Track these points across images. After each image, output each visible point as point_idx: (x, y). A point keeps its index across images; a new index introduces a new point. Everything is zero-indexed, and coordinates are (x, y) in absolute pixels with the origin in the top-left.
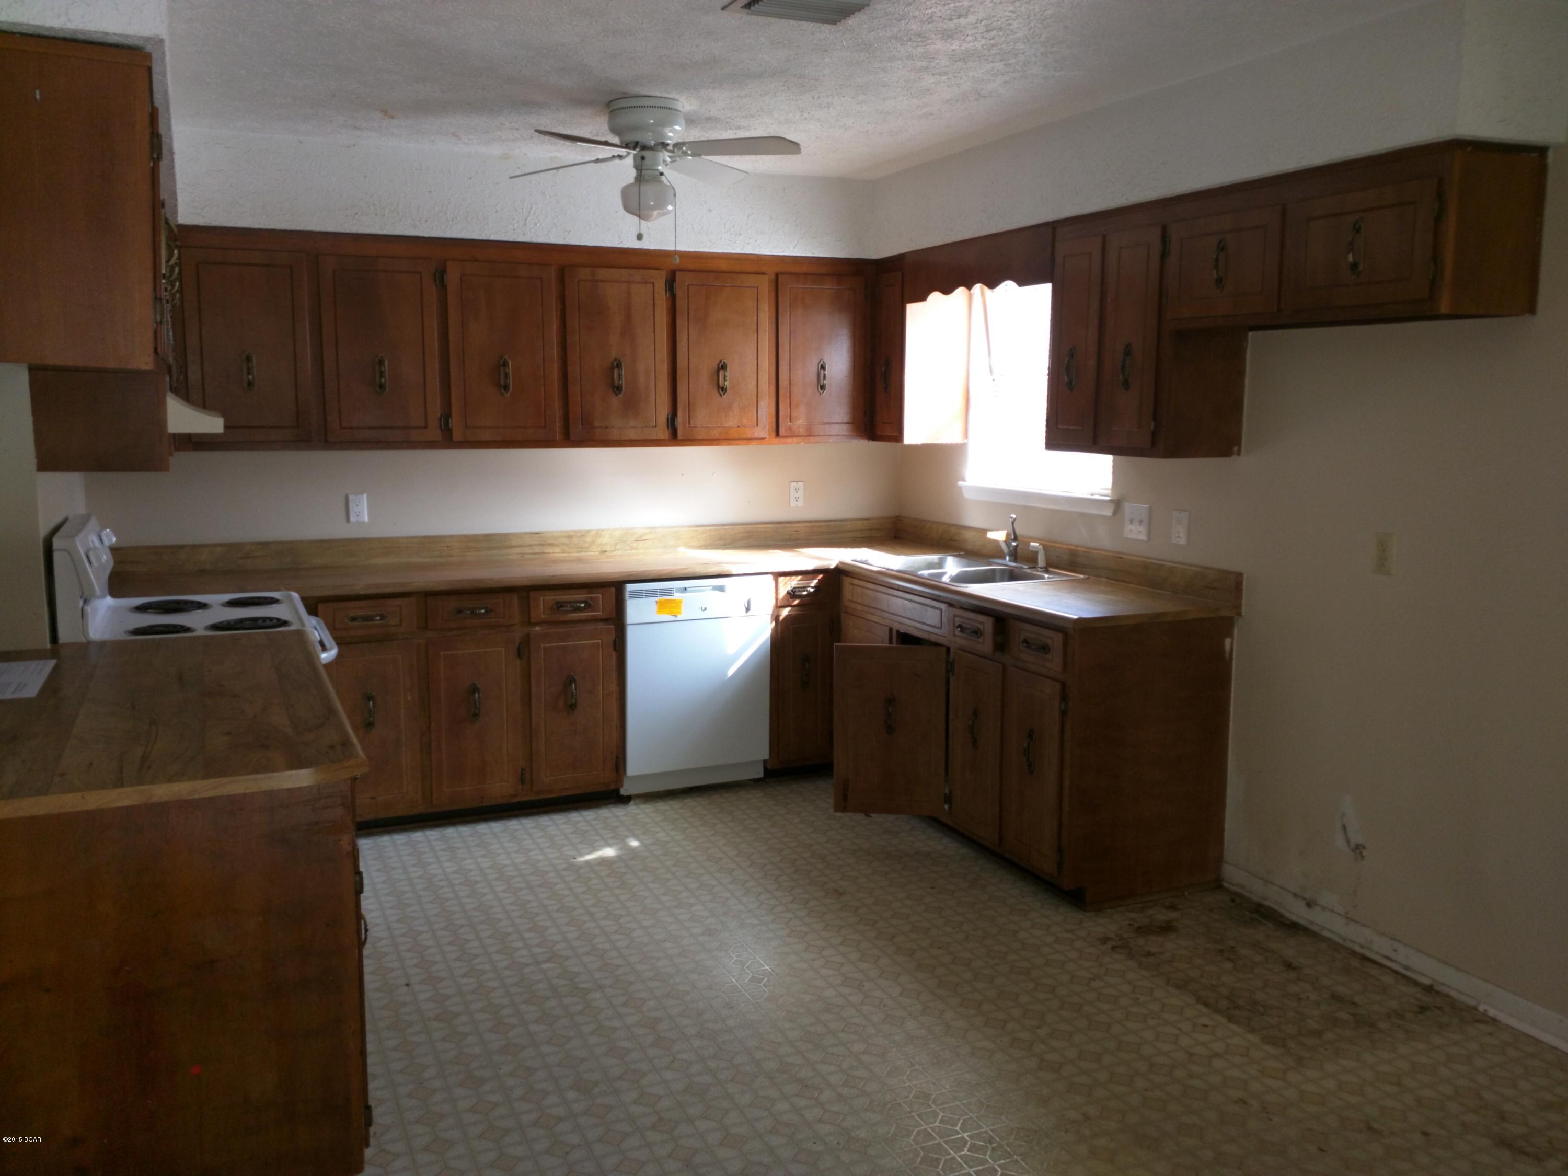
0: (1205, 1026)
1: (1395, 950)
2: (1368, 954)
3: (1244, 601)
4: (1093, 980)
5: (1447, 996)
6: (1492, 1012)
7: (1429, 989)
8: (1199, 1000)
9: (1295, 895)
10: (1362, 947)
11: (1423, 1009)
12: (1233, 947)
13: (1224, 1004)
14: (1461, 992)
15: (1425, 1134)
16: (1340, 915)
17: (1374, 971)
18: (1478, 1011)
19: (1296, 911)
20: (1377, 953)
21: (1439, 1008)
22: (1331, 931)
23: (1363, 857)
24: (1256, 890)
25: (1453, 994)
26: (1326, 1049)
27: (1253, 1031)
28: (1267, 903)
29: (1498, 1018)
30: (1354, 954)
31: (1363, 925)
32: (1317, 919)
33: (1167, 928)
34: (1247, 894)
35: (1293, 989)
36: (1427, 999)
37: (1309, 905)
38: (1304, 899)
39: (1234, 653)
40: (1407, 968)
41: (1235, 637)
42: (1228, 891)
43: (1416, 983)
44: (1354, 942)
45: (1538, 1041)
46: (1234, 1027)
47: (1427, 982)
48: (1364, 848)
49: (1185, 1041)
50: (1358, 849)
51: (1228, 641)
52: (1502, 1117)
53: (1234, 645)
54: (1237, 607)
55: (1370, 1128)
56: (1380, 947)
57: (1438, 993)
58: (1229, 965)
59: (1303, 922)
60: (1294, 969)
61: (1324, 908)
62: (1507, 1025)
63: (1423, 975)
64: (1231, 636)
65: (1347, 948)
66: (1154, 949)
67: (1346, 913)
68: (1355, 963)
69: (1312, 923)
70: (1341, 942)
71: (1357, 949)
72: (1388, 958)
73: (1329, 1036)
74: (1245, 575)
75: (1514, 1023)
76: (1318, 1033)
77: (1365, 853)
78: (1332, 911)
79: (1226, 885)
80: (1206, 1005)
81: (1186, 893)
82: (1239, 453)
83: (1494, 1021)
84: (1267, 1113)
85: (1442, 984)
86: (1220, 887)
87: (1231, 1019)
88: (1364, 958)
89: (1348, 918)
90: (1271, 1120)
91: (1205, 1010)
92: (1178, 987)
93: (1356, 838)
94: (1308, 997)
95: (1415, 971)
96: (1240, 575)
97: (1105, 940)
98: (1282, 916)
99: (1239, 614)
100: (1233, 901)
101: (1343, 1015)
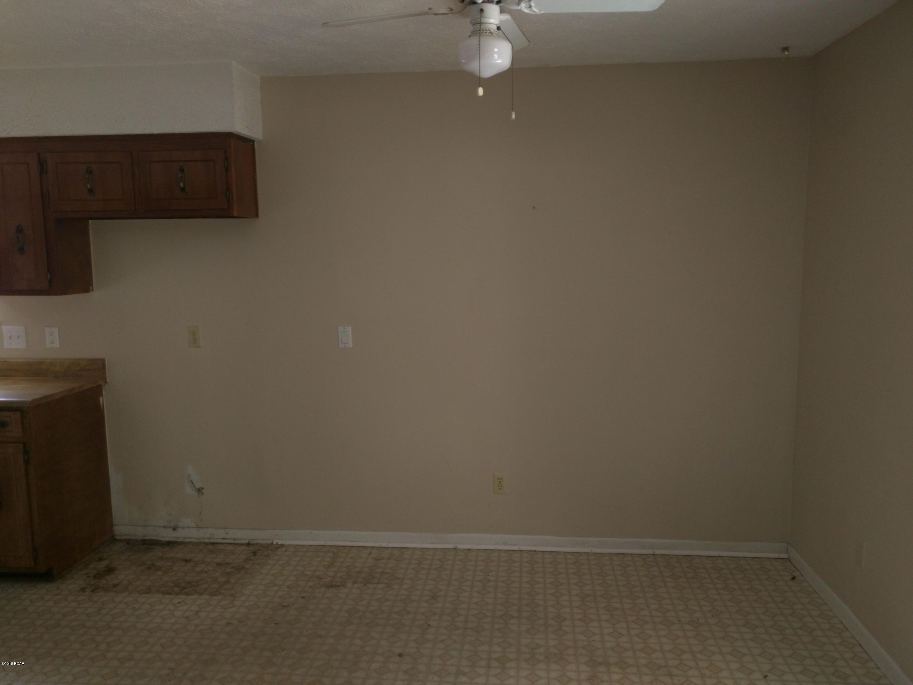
0: (179, 603)
1: (227, 533)
2: (213, 541)
3: (107, 375)
4: (100, 610)
5: (257, 544)
6: (280, 542)
7: (248, 544)
8: (163, 593)
9: (165, 527)
10: (209, 539)
11: (255, 553)
12: (152, 564)
13: (177, 590)
14: (263, 540)
15: (303, 597)
16: (193, 528)
17: (222, 547)
18: (274, 544)
19: (168, 535)
20: (218, 538)
21: (259, 550)
22: (190, 538)
23: (203, 493)
24: (139, 533)
25: (260, 542)
26: (237, 586)
27: (201, 594)
28: (148, 538)
29: (283, 544)
30: (206, 544)
31: (207, 528)
32: (180, 535)
33: (110, 570)
34: (133, 538)
35: (198, 569)
36: (252, 548)
37: (174, 529)
38: (170, 527)
39: (105, 405)
40: (235, 539)
41: (104, 395)
42: (121, 540)
43: (242, 544)
44: (204, 538)
45: (304, 546)
46: (192, 597)
47: (246, 542)
48: (203, 488)
49: (178, 613)
50: (200, 490)
51: (101, 399)
52: (320, 578)
53: (105, 400)
54: (104, 379)
55: (284, 606)
56: (218, 535)
57: (253, 544)
58: (160, 573)
59: (173, 540)
60: (190, 561)
61: (183, 528)
62: (288, 545)
63: (243, 539)
64: (102, 396)
65: (201, 543)
66: (115, 582)
67: (197, 525)
68: (211, 547)
69: (178, 538)
70: (197, 541)
71: (207, 541)
72: (224, 539)
73: (233, 581)
74: (106, 360)
75: (291, 542)
76: (227, 582)
77: (203, 491)
78: (188, 527)
79: (118, 538)
80: (169, 594)
81: (101, 550)
82: (93, 290)
83: (282, 545)
84: (243, 622)
85: (254, 540)
86: (115, 540)
87: (187, 594)
88: (213, 544)
89: (198, 527)
90: (247, 624)
91: (172, 596)
92: (147, 593)
93: (198, 485)
94: (208, 569)
95: (239, 539)
96: (103, 360)
97: (83, 590)
98: (159, 541)
99: (106, 382)
100: (128, 544)
101: (228, 570)
